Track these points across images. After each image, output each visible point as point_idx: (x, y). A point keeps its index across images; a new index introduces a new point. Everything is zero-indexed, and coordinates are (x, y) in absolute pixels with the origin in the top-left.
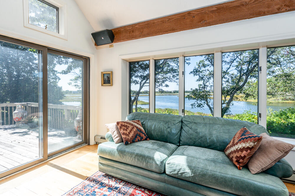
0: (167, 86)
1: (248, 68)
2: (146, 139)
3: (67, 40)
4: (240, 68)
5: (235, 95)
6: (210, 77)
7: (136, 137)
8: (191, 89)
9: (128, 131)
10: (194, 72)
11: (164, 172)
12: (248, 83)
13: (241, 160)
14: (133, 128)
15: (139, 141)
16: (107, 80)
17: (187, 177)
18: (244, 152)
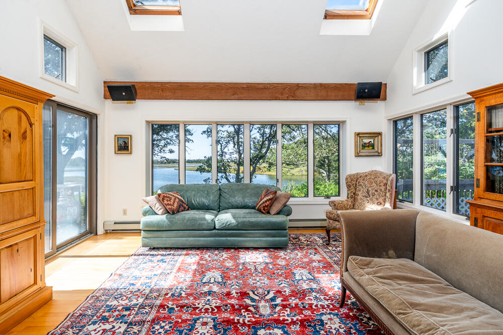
0: (171, 152)
1: (270, 132)
2: (188, 210)
3: (77, 93)
4: (262, 131)
5: (258, 165)
6: (229, 141)
7: (180, 207)
8: (205, 157)
9: (172, 201)
10: (208, 132)
11: (215, 228)
12: (271, 150)
13: (266, 208)
14: (175, 199)
15: (182, 211)
16: (124, 146)
17: (233, 227)
18: (268, 202)
